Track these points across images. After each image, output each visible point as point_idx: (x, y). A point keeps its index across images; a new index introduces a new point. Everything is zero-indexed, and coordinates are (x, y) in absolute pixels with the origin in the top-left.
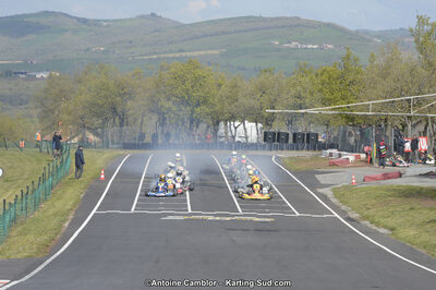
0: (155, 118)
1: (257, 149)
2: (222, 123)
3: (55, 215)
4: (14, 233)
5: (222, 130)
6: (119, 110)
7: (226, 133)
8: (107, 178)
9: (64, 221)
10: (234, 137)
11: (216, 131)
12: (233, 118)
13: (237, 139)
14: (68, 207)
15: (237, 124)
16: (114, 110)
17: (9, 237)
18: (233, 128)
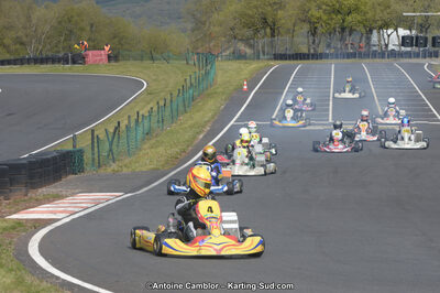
0: (306, 27)
1: (410, 57)
2: (375, 32)
3: (191, 127)
4: (146, 146)
5: (375, 38)
6: (270, 20)
7: (379, 41)
8: (250, 89)
9: (198, 133)
10: (387, 46)
11: (369, 39)
12: (386, 26)
13: (391, 47)
14: (206, 119)
15: (389, 31)
16: (265, 21)
17: (140, 150)
18: (386, 36)
